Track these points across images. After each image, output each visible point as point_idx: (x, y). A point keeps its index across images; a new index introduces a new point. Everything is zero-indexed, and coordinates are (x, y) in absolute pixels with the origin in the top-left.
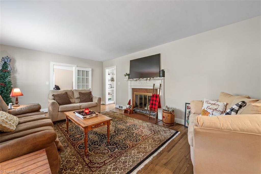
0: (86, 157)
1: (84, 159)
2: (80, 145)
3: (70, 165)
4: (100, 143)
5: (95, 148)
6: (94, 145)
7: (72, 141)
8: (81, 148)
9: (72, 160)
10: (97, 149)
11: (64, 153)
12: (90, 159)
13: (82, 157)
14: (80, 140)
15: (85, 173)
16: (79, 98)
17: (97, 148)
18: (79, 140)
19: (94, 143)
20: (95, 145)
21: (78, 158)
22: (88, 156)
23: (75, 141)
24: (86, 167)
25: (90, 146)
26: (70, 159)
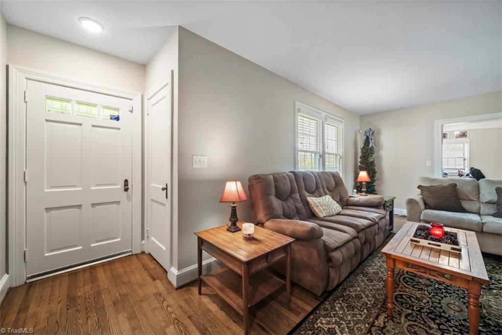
0: (386, 316)
1: (379, 315)
2: (405, 295)
3: (355, 302)
4: (451, 329)
5: (423, 322)
6: (429, 318)
7: (401, 279)
8: (399, 299)
9: (364, 299)
10: (424, 329)
11: (369, 284)
12: (386, 324)
13: (381, 310)
14: (416, 288)
15: (355, 328)
16: (494, 203)
17: (427, 329)
18: (414, 287)
19: (436, 316)
20: (434, 320)
21: (375, 305)
22: (391, 319)
23: (406, 283)
24: (367, 325)
25: (419, 311)
26: (364, 296)
